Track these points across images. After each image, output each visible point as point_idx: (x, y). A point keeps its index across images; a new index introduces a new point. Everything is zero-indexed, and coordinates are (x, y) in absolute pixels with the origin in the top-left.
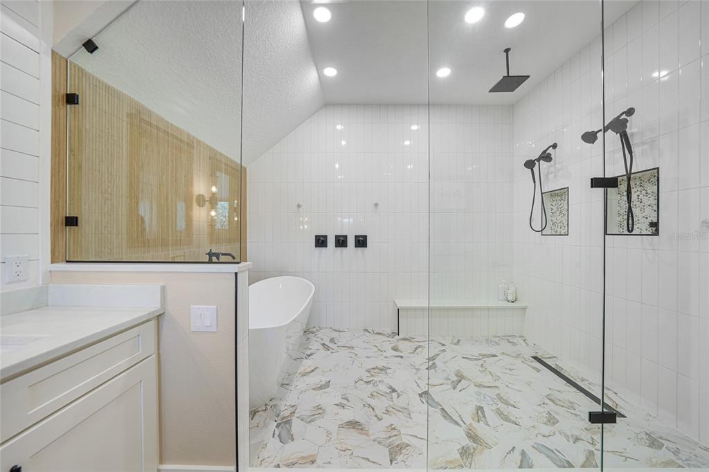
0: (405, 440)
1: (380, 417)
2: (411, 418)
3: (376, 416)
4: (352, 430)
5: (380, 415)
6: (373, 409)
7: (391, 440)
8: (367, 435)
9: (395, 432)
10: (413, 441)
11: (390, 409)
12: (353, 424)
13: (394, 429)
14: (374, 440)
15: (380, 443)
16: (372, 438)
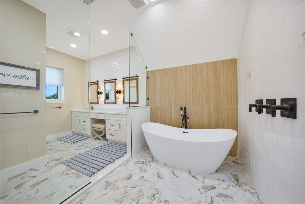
0: (108, 190)
1: (125, 188)
2: (114, 200)
3: (127, 187)
4: (127, 176)
5: (127, 189)
6: (132, 188)
7: (113, 185)
8: (121, 180)
9: (114, 188)
10: (105, 192)
11: (126, 194)
12: (129, 177)
13: (116, 189)
14: (117, 180)
15: (115, 181)
16: (119, 180)
